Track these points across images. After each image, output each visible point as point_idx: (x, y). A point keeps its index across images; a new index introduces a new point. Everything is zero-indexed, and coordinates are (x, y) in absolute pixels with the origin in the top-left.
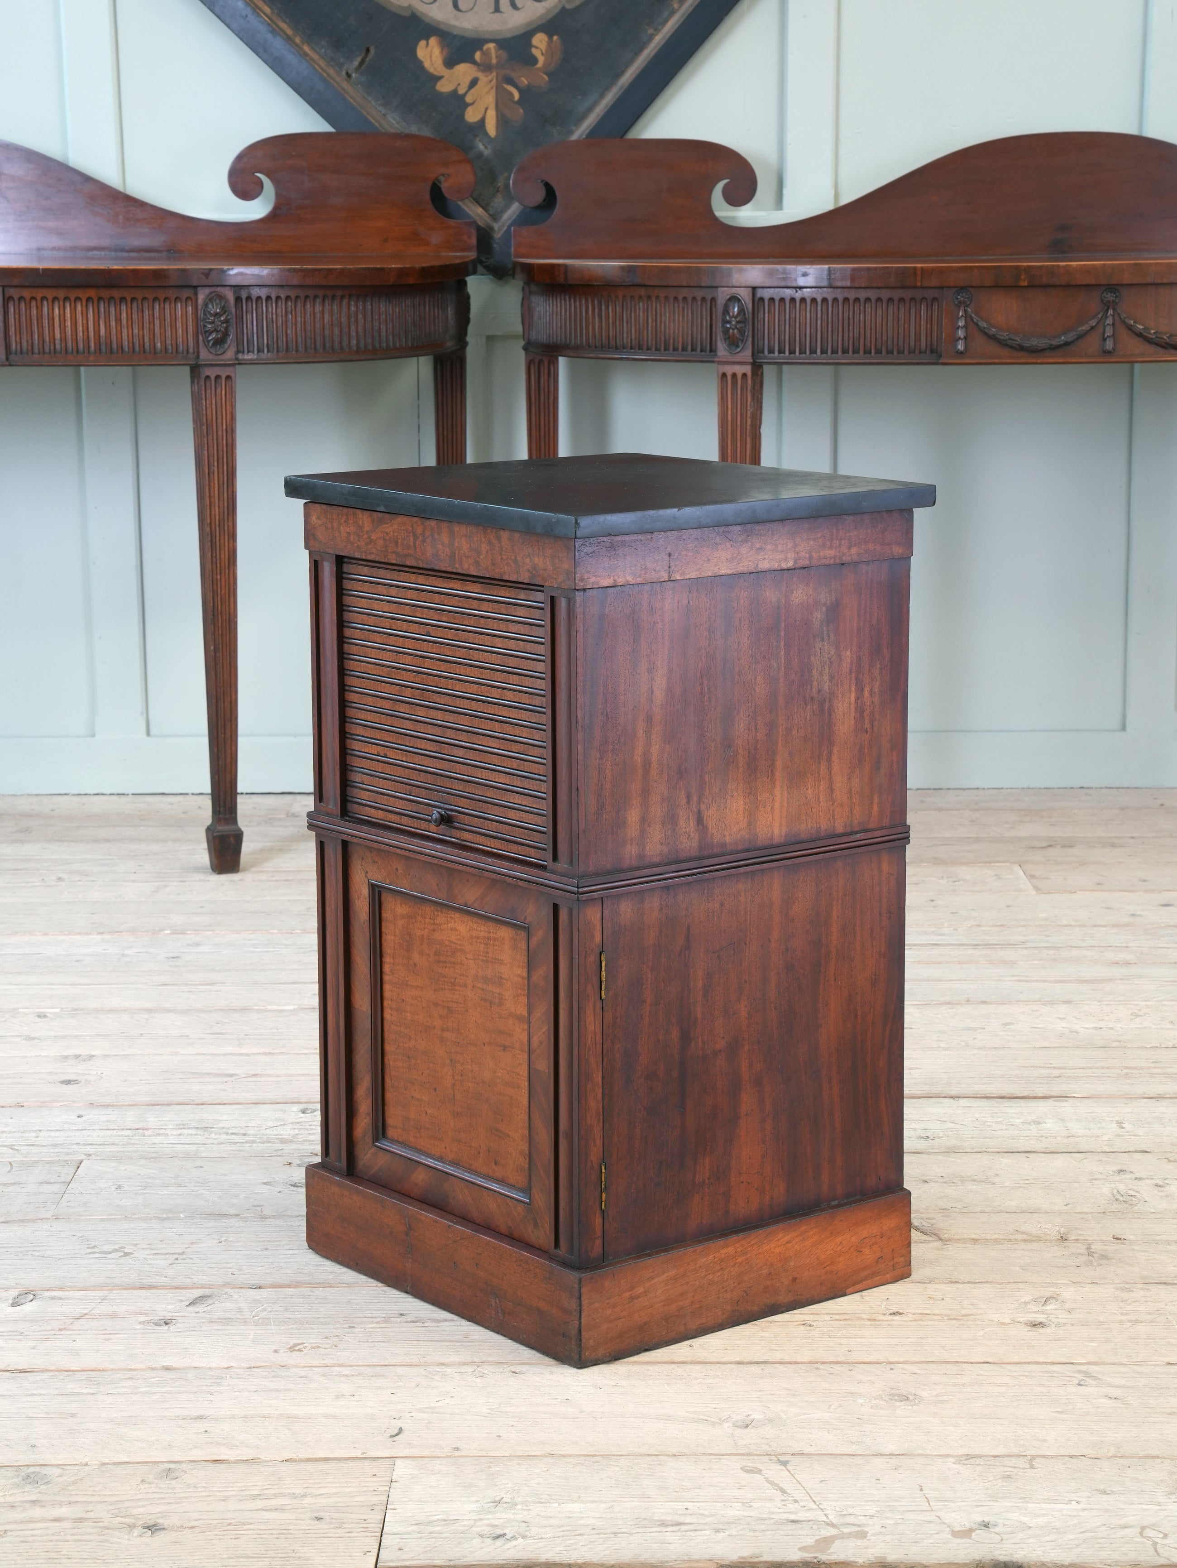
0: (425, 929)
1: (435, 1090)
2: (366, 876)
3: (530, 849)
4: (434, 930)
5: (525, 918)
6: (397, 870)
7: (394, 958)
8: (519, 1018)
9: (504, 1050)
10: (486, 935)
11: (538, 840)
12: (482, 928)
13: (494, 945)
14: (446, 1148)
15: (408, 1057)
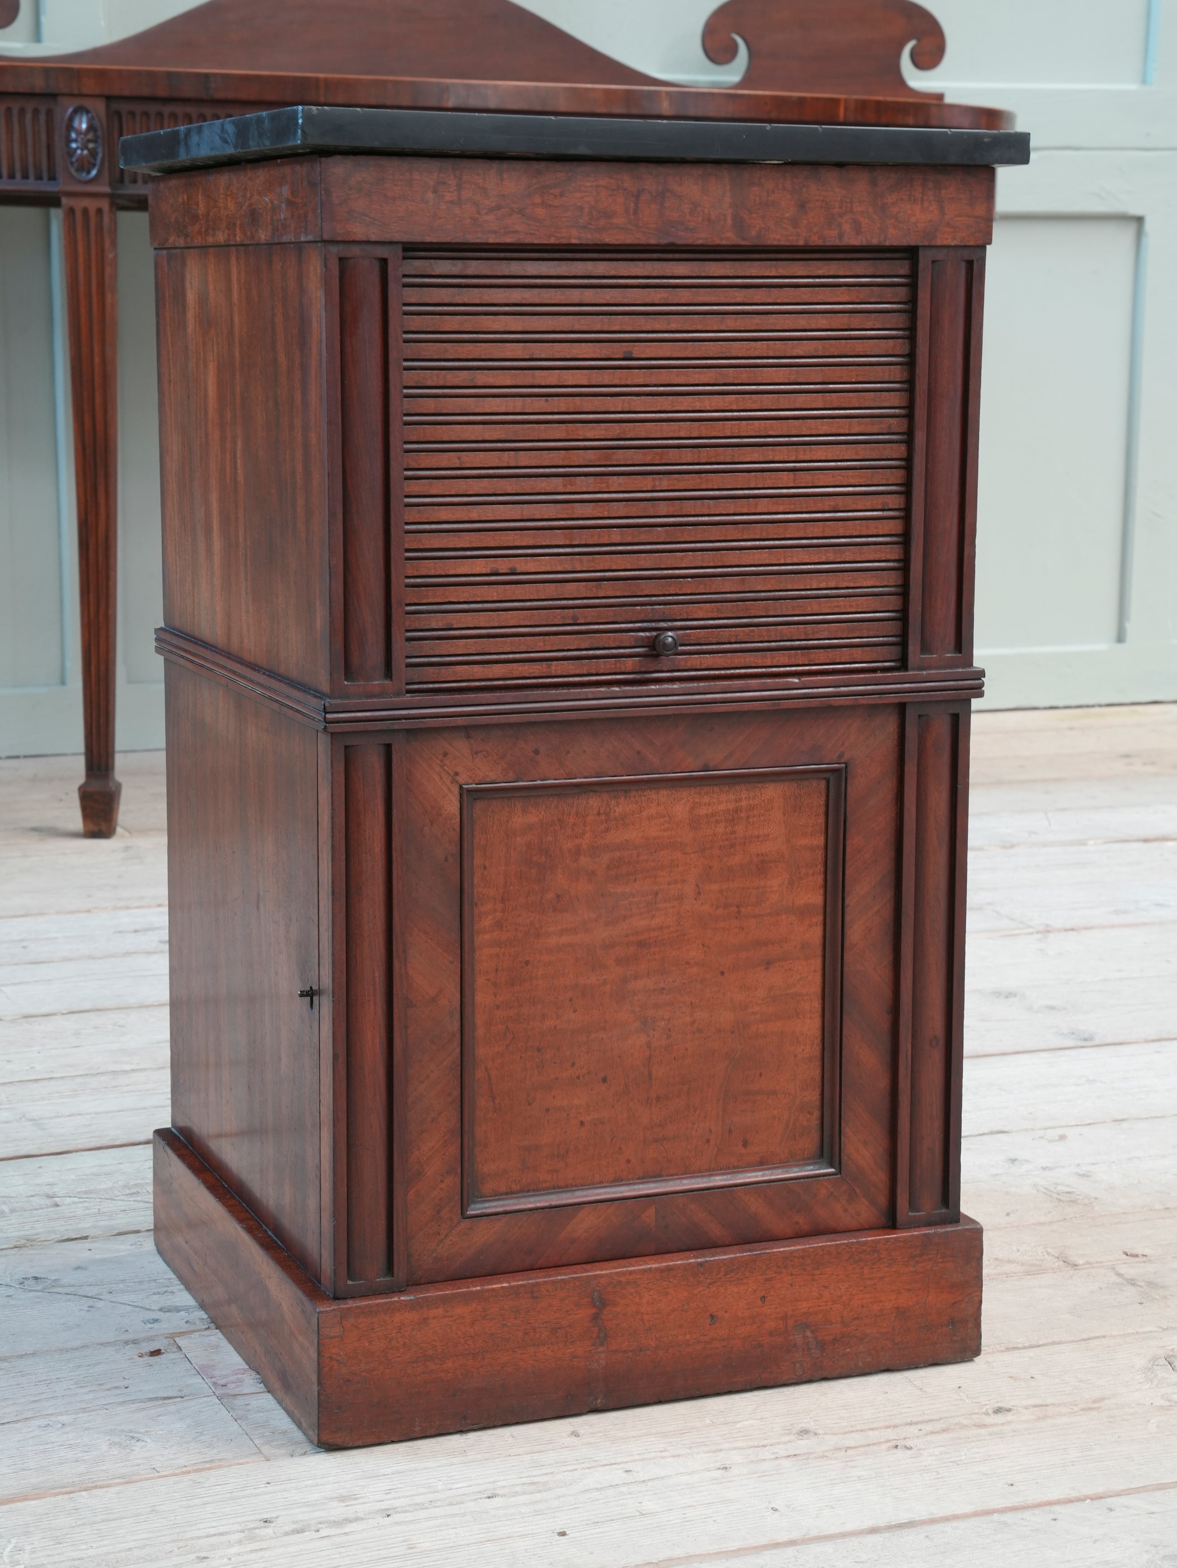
0: (583, 834)
1: (604, 1080)
2: (454, 781)
3: (854, 650)
4: (607, 830)
5: (842, 755)
6: (537, 752)
7: (503, 900)
8: (803, 912)
9: (767, 969)
10: (732, 806)
11: (871, 633)
12: (724, 797)
13: (748, 818)
14: (628, 1161)
15: (539, 1050)
